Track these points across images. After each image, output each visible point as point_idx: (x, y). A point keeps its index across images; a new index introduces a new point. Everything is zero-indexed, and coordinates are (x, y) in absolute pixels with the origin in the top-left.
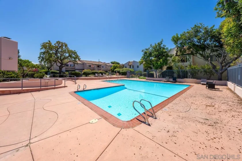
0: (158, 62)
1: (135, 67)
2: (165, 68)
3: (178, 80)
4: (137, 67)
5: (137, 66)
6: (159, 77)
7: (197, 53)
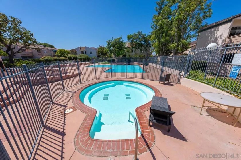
0: (120, 52)
1: (88, 53)
2: (121, 56)
3: (130, 63)
4: (90, 54)
5: (90, 52)
6: (117, 62)
7: (139, 48)
